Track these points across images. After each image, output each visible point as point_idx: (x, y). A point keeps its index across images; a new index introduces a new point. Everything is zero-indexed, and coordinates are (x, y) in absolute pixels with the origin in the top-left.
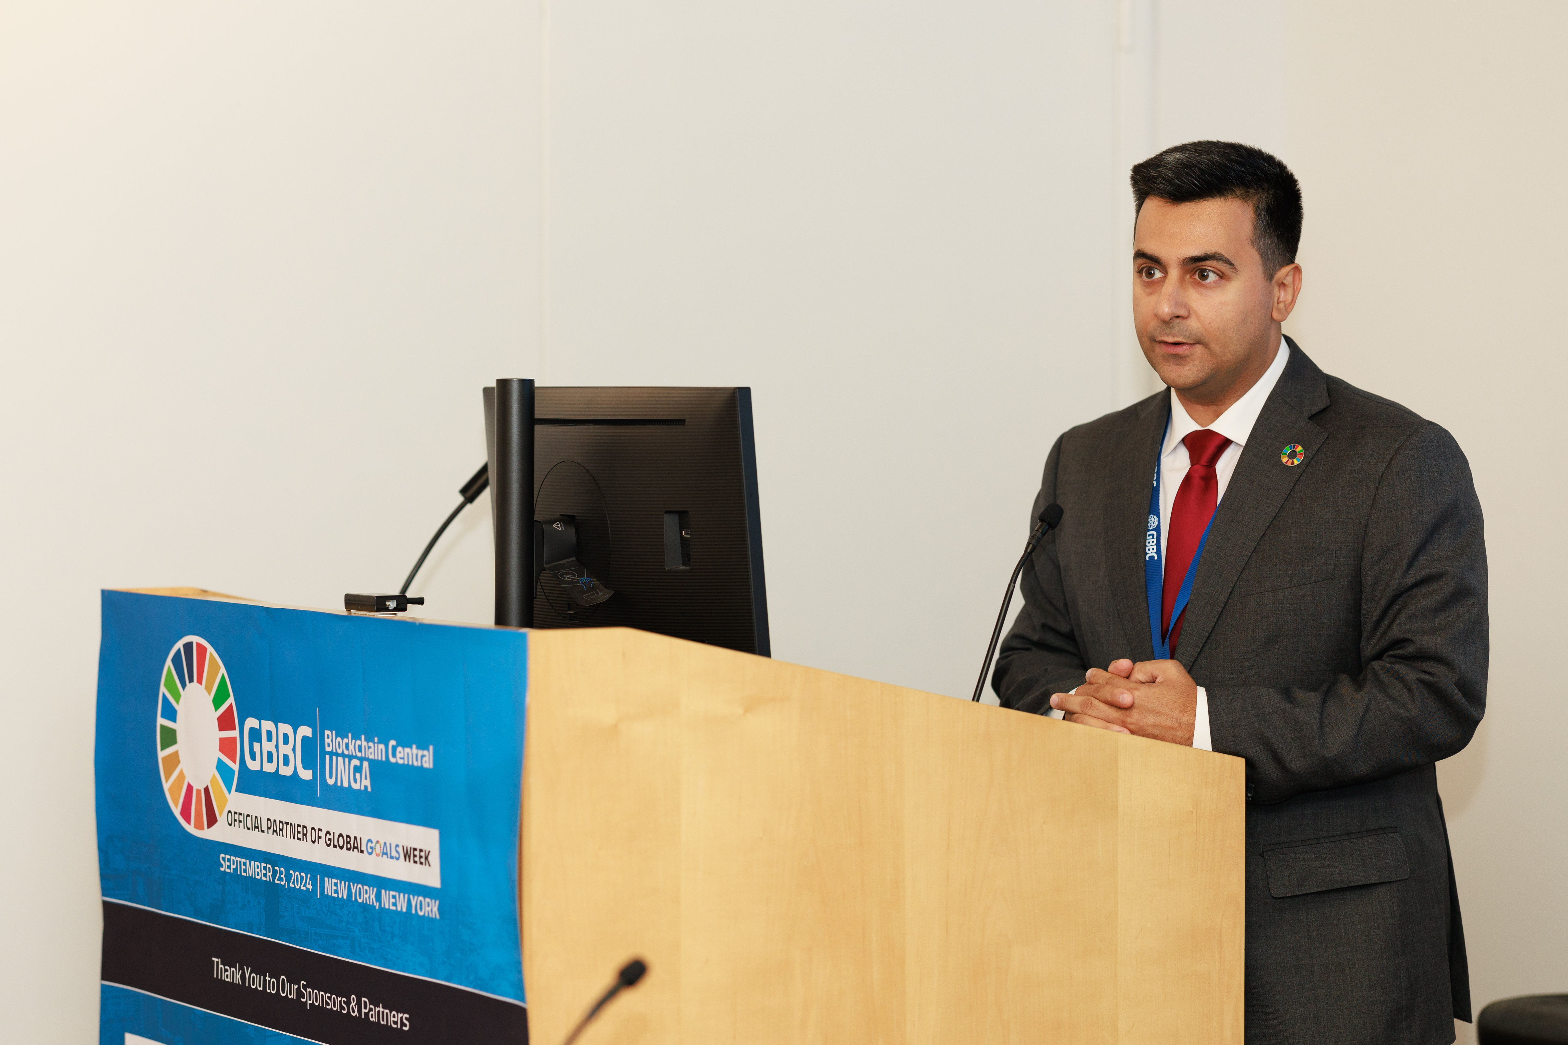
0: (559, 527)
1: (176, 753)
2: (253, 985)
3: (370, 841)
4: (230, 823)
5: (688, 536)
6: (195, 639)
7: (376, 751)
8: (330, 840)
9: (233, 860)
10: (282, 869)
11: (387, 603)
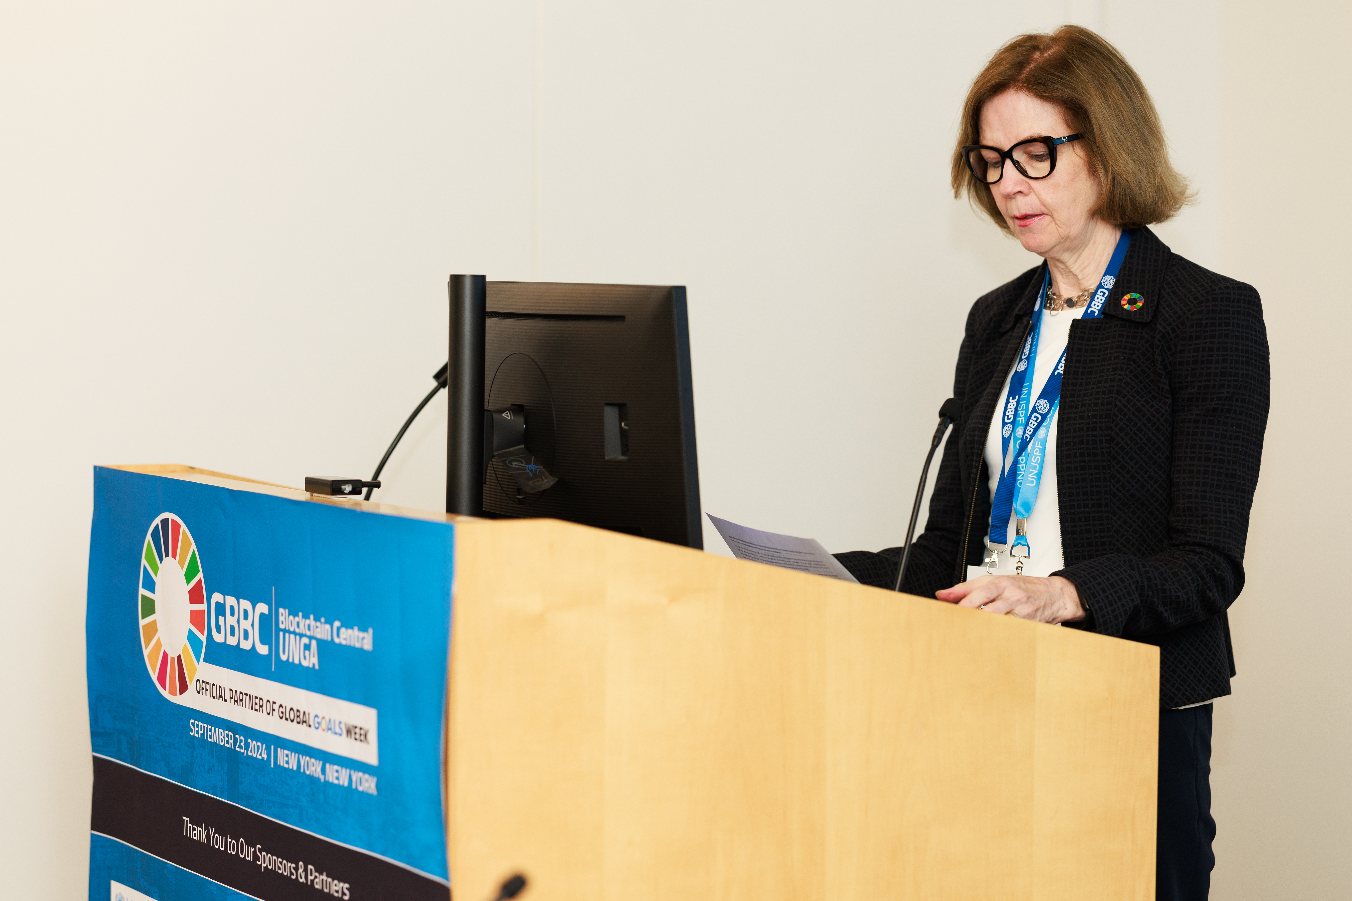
0: (508, 416)
1: (155, 621)
2: (217, 845)
3: (316, 716)
4: (199, 691)
5: (626, 427)
6: (171, 516)
7: (322, 631)
8: (282, 713)
9: (201, 726)
10: (242, 738)
11: (343, 487)
